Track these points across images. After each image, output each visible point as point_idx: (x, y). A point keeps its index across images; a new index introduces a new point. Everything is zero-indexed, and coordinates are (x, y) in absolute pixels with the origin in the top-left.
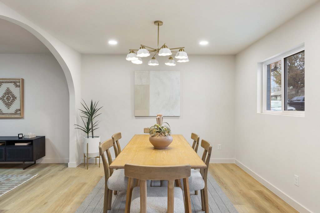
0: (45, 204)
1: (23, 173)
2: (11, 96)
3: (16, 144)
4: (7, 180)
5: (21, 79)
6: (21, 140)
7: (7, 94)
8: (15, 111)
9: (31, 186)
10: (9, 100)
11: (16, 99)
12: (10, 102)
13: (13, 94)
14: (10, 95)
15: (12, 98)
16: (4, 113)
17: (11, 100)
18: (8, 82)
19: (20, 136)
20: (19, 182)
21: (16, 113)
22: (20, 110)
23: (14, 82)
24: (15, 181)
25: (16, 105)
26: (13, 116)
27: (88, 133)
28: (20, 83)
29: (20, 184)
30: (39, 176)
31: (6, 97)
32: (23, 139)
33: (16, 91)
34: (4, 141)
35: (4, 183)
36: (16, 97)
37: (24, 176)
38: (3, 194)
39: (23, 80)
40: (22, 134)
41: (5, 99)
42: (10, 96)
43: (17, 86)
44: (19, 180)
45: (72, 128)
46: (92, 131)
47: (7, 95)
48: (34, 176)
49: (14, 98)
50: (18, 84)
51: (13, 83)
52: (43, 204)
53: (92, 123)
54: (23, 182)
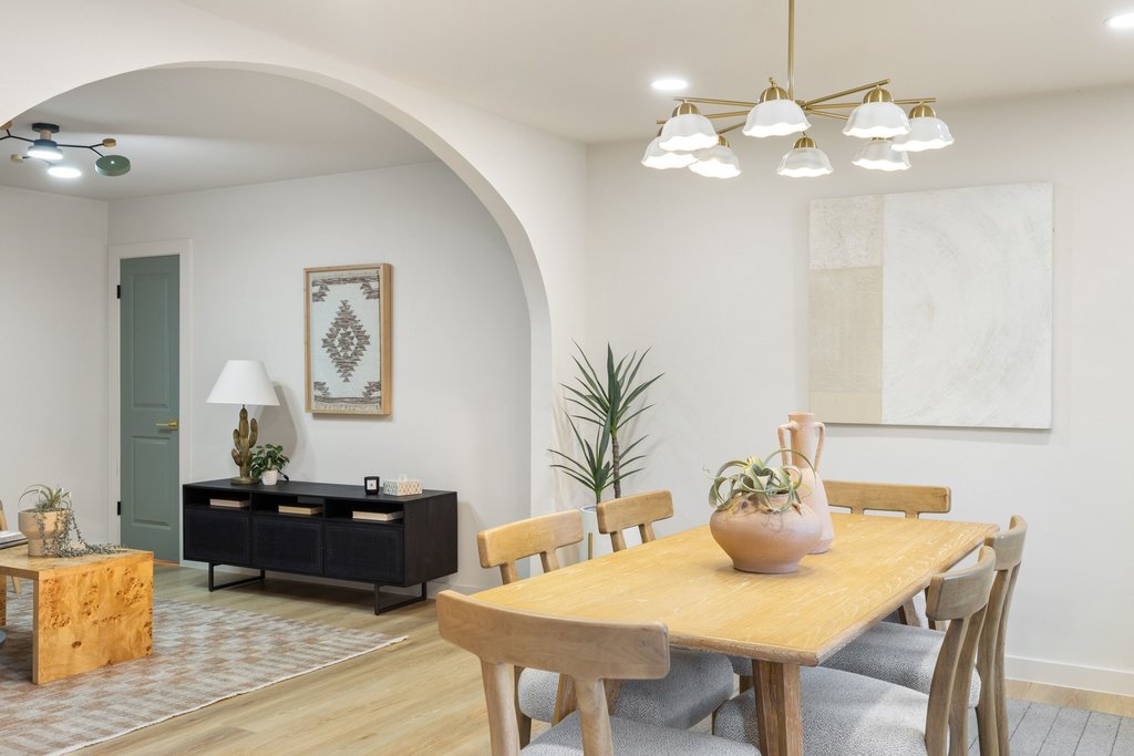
0: (364, 738)
1: (367, 625)
2: (352, 334)
3: (358, 515)
4: (309, 641)
5: (382, 267)
6: (374, 500)
7: (343, 326)
8: (365, 391)
9: (359, 675)
10: (348, 348)
11: (368, 343)
12: (349, 353)
13: (360, 324)
14: (349, 329)
15: (355, 341)
16: (333, 395)
17: (352, 348)
18: (345, 281)
19: (372, 486)
20: (337, 653)
21: (366, 400)
22: (378, 386)
23: (362, 279)
24: (327, 648)
25: (367, 369)
26: (359, 409)
27: (598, 488)
28: (379, 282)
29: (336, 659)
30: (406, 643)
31: (339, 336)
32: (381, 498)
33: (367, 314)
34: (322, 501)
35: (293, 650)
36: (367, 337)
37: (364, 637)
38: (270, 683)
39: (389, 269)
40: (377, 479)
41: (336, 343)
42: (349, 333)
43: (372, 294)
44: (339, 648)
45: (540, 464)
46: (616, 483)
47: (342, 331)
48: (393, 641)
49: (364, 339)
50: (374, 285)
51: (360, 284)
52: (360, 737)
53: (615, 447)
54: (347, 654)
